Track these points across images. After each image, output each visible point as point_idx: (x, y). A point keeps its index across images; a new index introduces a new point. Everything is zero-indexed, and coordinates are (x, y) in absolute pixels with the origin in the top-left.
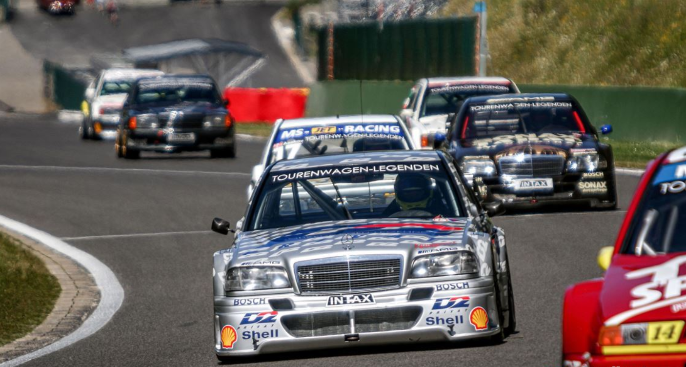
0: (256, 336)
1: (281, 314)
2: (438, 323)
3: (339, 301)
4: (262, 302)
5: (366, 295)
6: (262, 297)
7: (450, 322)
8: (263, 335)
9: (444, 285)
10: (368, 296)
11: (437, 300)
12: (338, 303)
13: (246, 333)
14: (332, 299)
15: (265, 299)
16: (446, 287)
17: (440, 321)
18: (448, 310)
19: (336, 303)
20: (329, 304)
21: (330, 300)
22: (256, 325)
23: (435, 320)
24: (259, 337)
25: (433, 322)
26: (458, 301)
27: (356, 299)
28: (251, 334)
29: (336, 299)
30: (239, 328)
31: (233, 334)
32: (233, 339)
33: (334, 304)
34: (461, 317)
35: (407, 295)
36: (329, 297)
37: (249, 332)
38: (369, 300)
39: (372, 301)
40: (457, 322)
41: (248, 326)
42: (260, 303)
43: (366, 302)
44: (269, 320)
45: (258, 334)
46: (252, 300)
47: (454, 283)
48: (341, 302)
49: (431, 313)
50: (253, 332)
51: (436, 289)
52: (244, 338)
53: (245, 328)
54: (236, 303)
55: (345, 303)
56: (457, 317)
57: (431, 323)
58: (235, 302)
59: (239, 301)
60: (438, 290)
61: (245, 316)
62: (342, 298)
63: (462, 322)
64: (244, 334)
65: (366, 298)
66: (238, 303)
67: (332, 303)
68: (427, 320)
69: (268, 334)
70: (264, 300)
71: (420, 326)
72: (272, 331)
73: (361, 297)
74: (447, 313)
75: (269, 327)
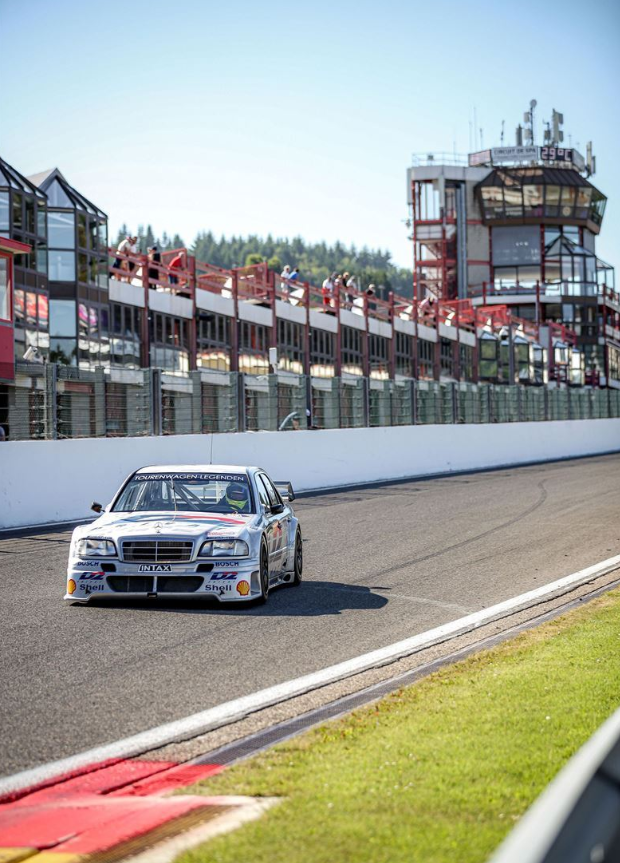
1: (107, 574)
2: (213, 590)
4: (96, 565)
5: (167, 566)
7: (222, 589)
8: (93, 588)
9: (221, 563)
11: (215, 573)
12: (147, 570)
14: (143, 567)
15: (99, 562)
16: (223, 564)
17: (215, 588)
20: (140, 570)
21: (141, 567)
22: (89, 581)
23: (212, 587)
24: (90, 589)
25: (211, 589)
26: (229, 575)
27: (159, 568)
28: (86, 587)
29: (146, 567)
30: (78, 582)
31: (74, 585)
32: (74, 588)
33: (144, 570)
34: (231, 586)
35: (196, 569)
36: (141, 565)
37: (84, 585)
38: (168, 570)
39: (170, 571)
40: (227, 590)
41: (85, 581)
43: (166, 570)
44: (99, 578)
45: (90, 587)
46: (90, 563)
47: (229, 562)
48: (149, 569)
49: (210, 582)
50: (87, 585)
51: (215, 566)
52: (81, 589)
53: (82, 582)
54: (79, 564)
55: (151, 570)
56: (227, 586)
57: (209, 589)
60: (217, 566)
61: (84, 574)
62: (150, 566)
63: (230, 589)
64: (81, 586)
65: (166, 568)
66: (81, 564)
67: (142, 569)
68: (207, 587)
69: (97, 587)
70: (98, 564)
71: (202, 591)
72: (100, 586)
73: (163, 568)
74: (220, 583)
75: (98, 583)
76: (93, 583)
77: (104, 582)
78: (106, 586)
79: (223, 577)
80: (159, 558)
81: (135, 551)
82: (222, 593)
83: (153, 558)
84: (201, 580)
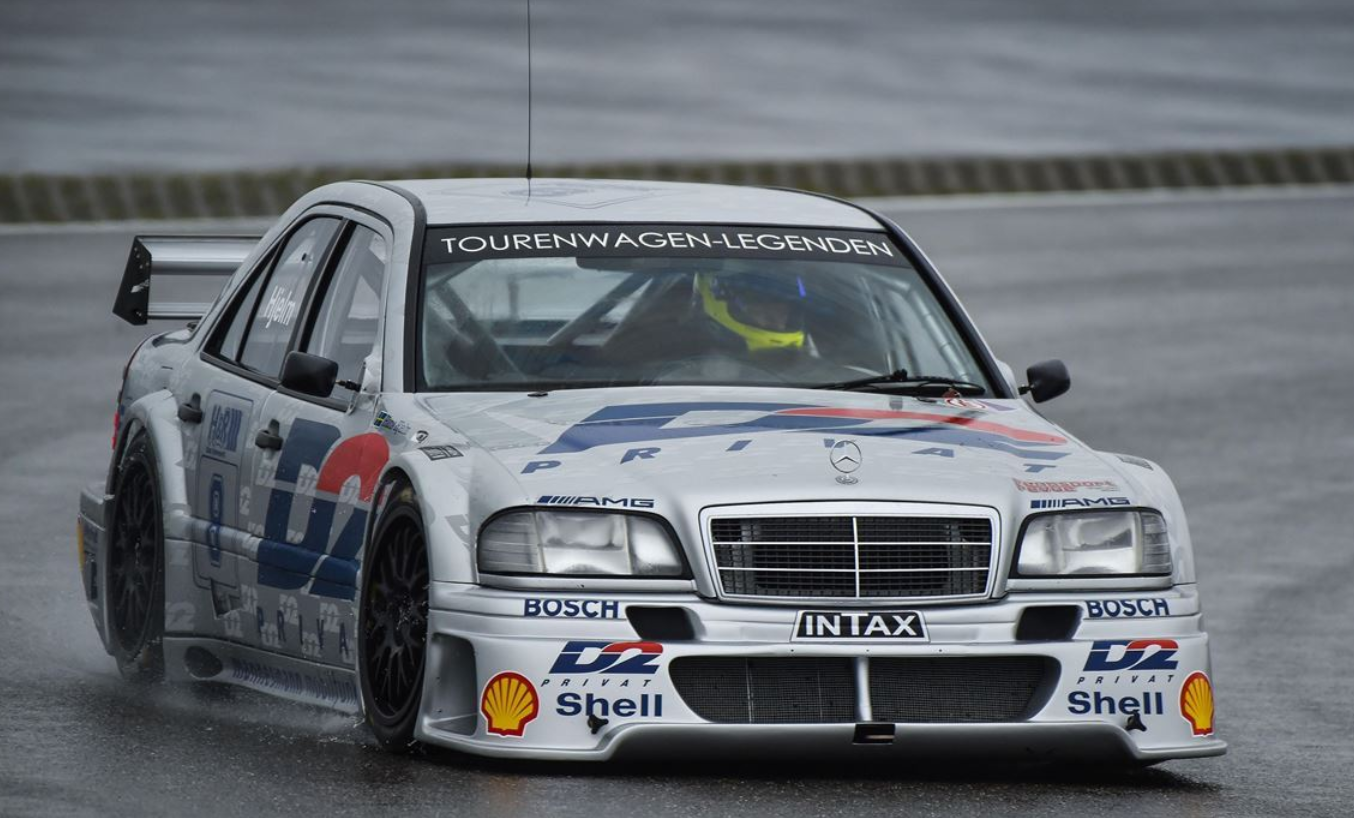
0: (597, 709)
1: (672, 651)
2: (1098, 710)
3: (830, 627)
4: (610, 613)
5: (904, 617)
6: (610, 599)
7: (1129, 709)
8: (617, 707)
9: (1105, 603)
10: (910, 618)
11: (1097, 645)
12: (827, 633)
13: (569, 699)
14: (809, 619)
15: (616, 603)
16: (1112, 607)
17: (1105, 705)
18: (1125, 673)
19: (820, 631)
20: (802, 633)
21: (803, 622)
22: (596, 677)
23: (1091, 701)
24: (605, 712)
25: (1087, 708)
26: (1150, 651)
27: (877, 625)
28: (583, 703)
29: (821, 620)
30: (546, 682)
31: (529, 697)
32: (529, 710)
33: (815, 634)
34: (1159, 696)
35: (1013, 625)
36: (801, 613)
37: (577, 697)
38: (911, 632)
39: (920, 634)
40: (1147, 711)
41: (576, 679)
42: (604, 615)
43: (904, 634)
44: (637, 666)
45: (604, 703)
46: (579, 605)
47: (1132, 598)
48: (836, 630)
49: (1081, 680)
50: (590, 697)
51: (1085, 614)
52: (561, 712)
53: (566, 682)
54: (532, 610)
55: (846, 631)
56: (1147, 696)
57: (1080, 708)
58: (527, 606)
59: (541, 605)
60: (1092, 616)
61: (565, 650)
62: (837, 619)
63: (1160, 711)
64: (561, 700)
65: (904, 625)
66: (538, 610)
67: (809, 629)
68: (1072, 698)
69: (633, 705)
70: (615, 608)
71: (1053, 714)
72: (645, 698)
73: (892, 625)
74: (1121, 684)
75: (635, 686)
76: (611, 687)
77: (661, 682)
78: (673, 700)
79: (1129, 660)
80: (872, 585)
81: (760, 556)
82: (1135, 724)
83: (844, 585)
84: (1048, 670)
